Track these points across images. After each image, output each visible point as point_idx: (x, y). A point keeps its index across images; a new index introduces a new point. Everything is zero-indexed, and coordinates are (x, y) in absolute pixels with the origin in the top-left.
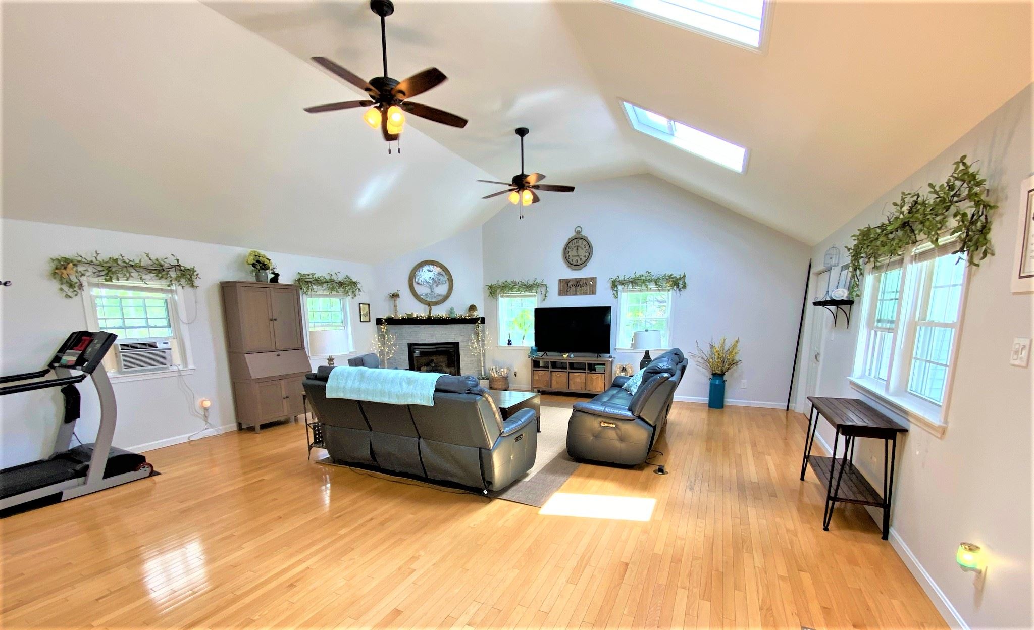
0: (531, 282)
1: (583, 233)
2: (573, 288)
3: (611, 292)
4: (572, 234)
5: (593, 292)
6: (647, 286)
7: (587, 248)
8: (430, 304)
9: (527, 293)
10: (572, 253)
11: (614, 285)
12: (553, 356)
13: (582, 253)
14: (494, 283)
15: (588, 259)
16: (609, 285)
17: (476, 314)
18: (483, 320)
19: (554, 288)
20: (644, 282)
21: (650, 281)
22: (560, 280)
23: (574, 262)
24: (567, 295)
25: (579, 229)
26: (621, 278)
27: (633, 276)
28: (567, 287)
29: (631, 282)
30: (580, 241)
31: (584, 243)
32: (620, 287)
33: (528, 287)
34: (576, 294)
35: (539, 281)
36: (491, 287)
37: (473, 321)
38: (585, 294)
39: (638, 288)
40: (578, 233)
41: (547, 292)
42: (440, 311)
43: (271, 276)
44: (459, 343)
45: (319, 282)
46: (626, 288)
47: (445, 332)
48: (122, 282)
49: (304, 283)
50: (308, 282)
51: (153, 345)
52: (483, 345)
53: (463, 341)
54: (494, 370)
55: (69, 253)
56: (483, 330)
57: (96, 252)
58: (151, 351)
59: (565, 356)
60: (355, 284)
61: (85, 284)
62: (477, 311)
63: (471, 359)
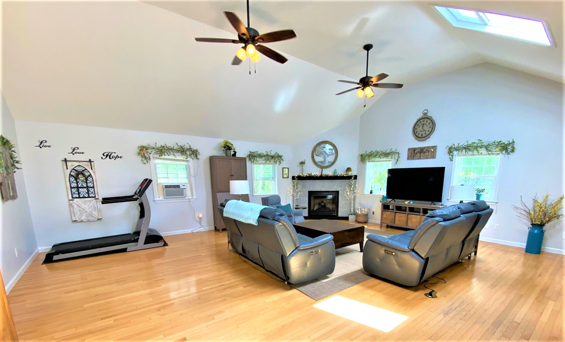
0: (388, 151)
1: (429, 114)
2: (418, 154)
3: (448, 156)
4: (420, 115)
5: (433, 157)
6: (478, 151)
7: (431, 124)
8: (322, 168)
9: (385, 159)
10: (419, 129)
11: (451, 151)
12: (399, 202)
13: (426, 128)
14: (364, 153)
15: (431, 132)
16: (446, 151)
17: (350, 174)
18: (356, 177)
19: (404, 154)
20: (476, 148)
21: (481, 147)
22: (409, 149)
23: (420, 136)
24: (413, 159)
25: (426, 111)
26: (456, 146)
27: (466, 144)
28: (414, 153)
29: (465, 148)
30: (426, 120)
31: (429, 121)
32: (455, 153)
33: (386, 155)
34: (420, 158)
35: (393, 150)
36: (362, 156)
37: (349, 178)
38: (427, 158)
39: (470, 153)
40: (425, 114)
41: (399, 157)
42: (329, 172)
43: (232, 153)
44: (339, 191)
45: (260, 156)
46: (460, 153)
47: (330, 185)
48: (167, 157)
49: (253, 156)
50: (254, 156)
51: (178, 186)
52: (354, 193)
53: (341, 190)
54: (359, 209)
55: (145, 144)
56: (355, 184)
57: (156, 143)
58: (177, 189)
59: (407, 202)
60: (281, 157)
61: (151, 157)
62: (351, 171)
63: (345, 202)
